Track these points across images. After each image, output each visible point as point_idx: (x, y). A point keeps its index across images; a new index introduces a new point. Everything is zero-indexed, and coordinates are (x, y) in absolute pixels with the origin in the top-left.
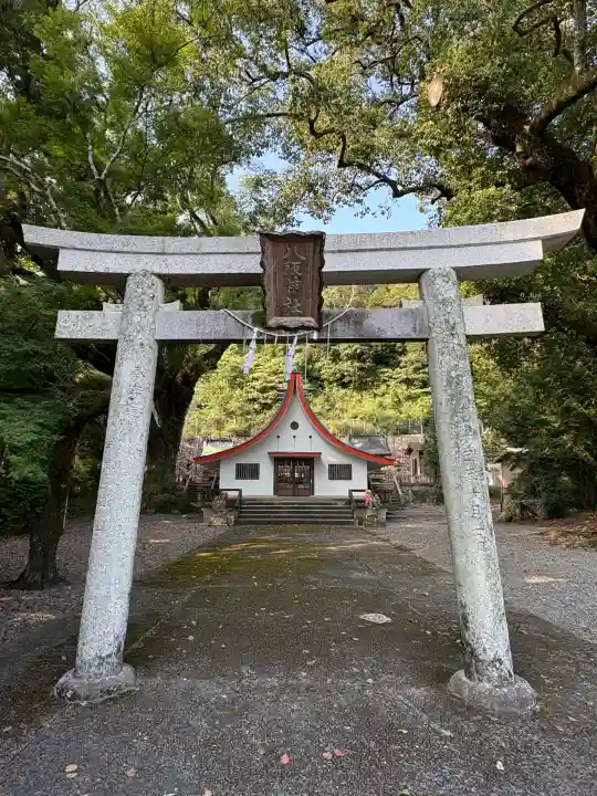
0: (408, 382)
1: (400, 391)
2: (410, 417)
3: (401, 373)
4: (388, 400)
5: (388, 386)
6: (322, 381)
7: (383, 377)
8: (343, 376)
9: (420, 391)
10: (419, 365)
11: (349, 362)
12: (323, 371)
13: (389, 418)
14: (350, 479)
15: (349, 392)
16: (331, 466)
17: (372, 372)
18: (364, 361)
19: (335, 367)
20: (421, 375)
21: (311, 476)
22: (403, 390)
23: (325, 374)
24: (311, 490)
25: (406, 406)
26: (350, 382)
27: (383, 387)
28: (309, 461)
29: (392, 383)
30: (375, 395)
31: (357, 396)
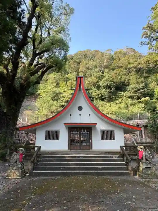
0: (131, 97)
1: (128, 101)
2: (133, 112)
3: (127, 94)
4: (122, 105)
5: (122, 99)
6: (93, 98)
7: (120, 96)
8: (102, 96)
9: (137, 101)
10: (136, 89)
11: (105, 89)
12: (93, 94)
13: (124, 113)
14: (114, 139)
15: (105, 103)
16: (102, 132)
17: (114, 93)
18: (111, 89)
19: (98, 92)
20: (137, 94)
21: (90, 138)
22: (129, 101)
23: (94, 95)
24: (90, 146)
25: (131, 108)
26: (105, 98)
27: (120, 100)
28: (89, 128)
29: (124, 98)
30: (117, 104)
31: (108, 104)
